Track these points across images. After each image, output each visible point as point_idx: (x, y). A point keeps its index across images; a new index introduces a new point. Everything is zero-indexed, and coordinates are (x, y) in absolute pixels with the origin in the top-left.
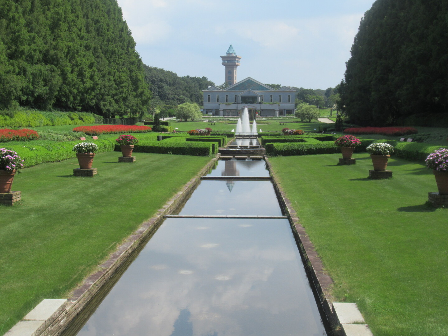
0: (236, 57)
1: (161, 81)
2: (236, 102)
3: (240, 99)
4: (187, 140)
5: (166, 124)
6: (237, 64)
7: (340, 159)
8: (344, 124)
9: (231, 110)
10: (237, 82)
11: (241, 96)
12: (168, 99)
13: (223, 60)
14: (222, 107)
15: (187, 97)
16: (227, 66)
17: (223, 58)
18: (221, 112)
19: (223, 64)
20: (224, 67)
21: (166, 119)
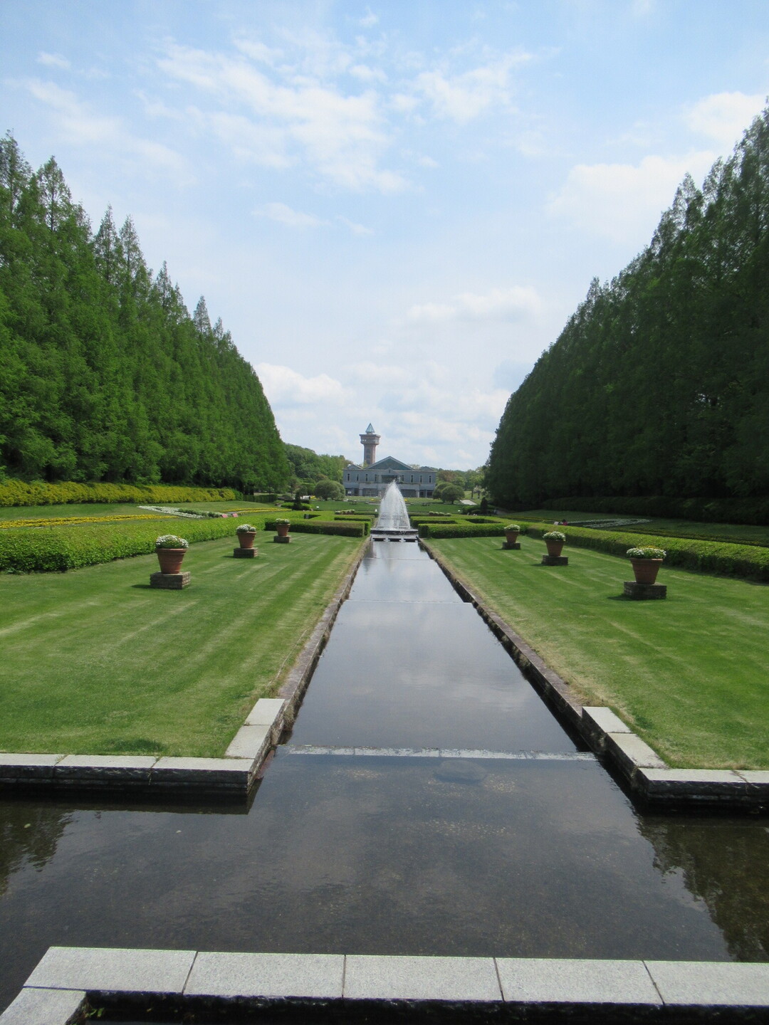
0: (375, 436)
1: (300, 457)
2: (376, 481)
3: (380, 479)
4: (336, 519)
5: (306, 502)
6: (376, 442)
7: (504, 544)
8: (489, 506)
9: (370, 489)
10: (376, 461)
11: (382, 476)
12: (306, 477)
13: (362, 439)
14: (362, 486)
15: (325, 474)
16: (366, 445)
17: (362, 436)
18: (361, 492)
19: (362, 442)
20: (363, 445)
21: (305, 497)
